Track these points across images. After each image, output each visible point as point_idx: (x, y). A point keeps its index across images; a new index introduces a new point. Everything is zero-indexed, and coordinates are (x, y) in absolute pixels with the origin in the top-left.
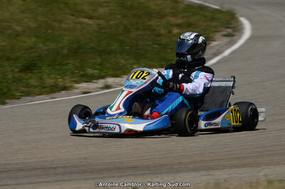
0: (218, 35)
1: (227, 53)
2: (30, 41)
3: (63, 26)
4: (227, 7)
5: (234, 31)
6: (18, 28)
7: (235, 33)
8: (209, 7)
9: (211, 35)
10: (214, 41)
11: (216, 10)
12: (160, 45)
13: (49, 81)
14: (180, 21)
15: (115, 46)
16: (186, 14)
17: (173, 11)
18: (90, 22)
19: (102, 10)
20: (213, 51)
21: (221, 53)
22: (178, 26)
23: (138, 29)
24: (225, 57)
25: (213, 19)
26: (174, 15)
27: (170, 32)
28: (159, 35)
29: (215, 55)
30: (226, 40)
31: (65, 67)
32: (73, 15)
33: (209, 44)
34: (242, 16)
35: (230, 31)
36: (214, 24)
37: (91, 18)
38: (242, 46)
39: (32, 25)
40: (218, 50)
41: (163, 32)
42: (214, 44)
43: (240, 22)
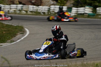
0: (18, 34)
1: (22, 38)
5: (24, 32)
8: (13, 25)
9: (16, 33)
10: (17, 35)
16: (7, 27)
20: (18, 38)
21: (21, 38)
22: (5, 31)
24: (22, 40)
25: (16, 29)
26: (3, 28)
27: (2, 33)
29: (18, 39)
30: (21, 35)
34: (25, 28)
35: (22, 32)
38: (27, 36)
40: (19, 38)
43: (25, 30)
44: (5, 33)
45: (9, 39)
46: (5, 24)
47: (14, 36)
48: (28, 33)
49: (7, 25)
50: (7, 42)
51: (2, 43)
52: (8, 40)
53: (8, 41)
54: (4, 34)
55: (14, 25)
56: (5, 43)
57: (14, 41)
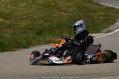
2: (40, 22)
3: (54, 16)
6: (35, 17)
9: (116, 20)
10: (117, 22)
12: (95, 24)
13: (48, 39)
14: (103, 14)
17: (100, 9)
18: (66, 14)
19: (70, 9)
20: (116, 27)
22: (102, 16)
23: (85, 17)
25: (117, 13)
26: (101, 11)
27: (99, 18)
28: (94, 20)
31: (55, 33)
32: (58, 11)
33: (115, 23)
36: (117, 15)
37: (66, 12)
39: (41, 15)
41: (96, 18)
42: (117, 23)
45: (106, 28)
46: (104, 5)
47: (113, 23)
49: (107, 8)
50: (102, 31)
51: (95, 33)
52: (103, 29)
53: (104, 30)
54: (101, 20)
56: (100, 34)
57: (110, 31)
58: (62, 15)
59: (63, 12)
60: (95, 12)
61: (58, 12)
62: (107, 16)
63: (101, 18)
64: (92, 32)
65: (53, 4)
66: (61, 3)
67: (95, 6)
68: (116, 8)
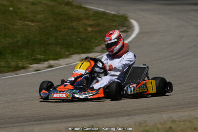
3: (15, 27)
4: (121, 13)
5: (128, 29)
7: (129, 30)
11: (114, 15)
12: (81, 39)
14: (92, 23)
15: (52, 40)
17: (86, 16)
18: (33, 24)
19: (40, 17)
22: (91, 26)
23: (65, 29)
25: (114, 21)
26: (87, 19)
27: (86, 30)
28: (79, 32)
31: (21, 54)
32: (21, 20)
34: (132, 19)
35: (125, 28)
36: (114, 24)
37: (32, 21)
38: (135, 38)
41: (81, 30)
43: (130, 22)
44: (92, 31)
45: (99, 45)
46: (91, 9)
48: (137, 30)
49: (97, 13)
50: (95, 50)
52: (96, 46)
53: (96, 48)
54: (89, 32)
55: (109, 12)
58: (27, 25)
59: (29, 21)
60: (79, 19)
61: (21, 22)
62: (98, 25)
63: (90, 29)
64: (78, 51)
65: (11, 9)
66: (24, 7)
67: (77, 10)
68: (112, 14)
